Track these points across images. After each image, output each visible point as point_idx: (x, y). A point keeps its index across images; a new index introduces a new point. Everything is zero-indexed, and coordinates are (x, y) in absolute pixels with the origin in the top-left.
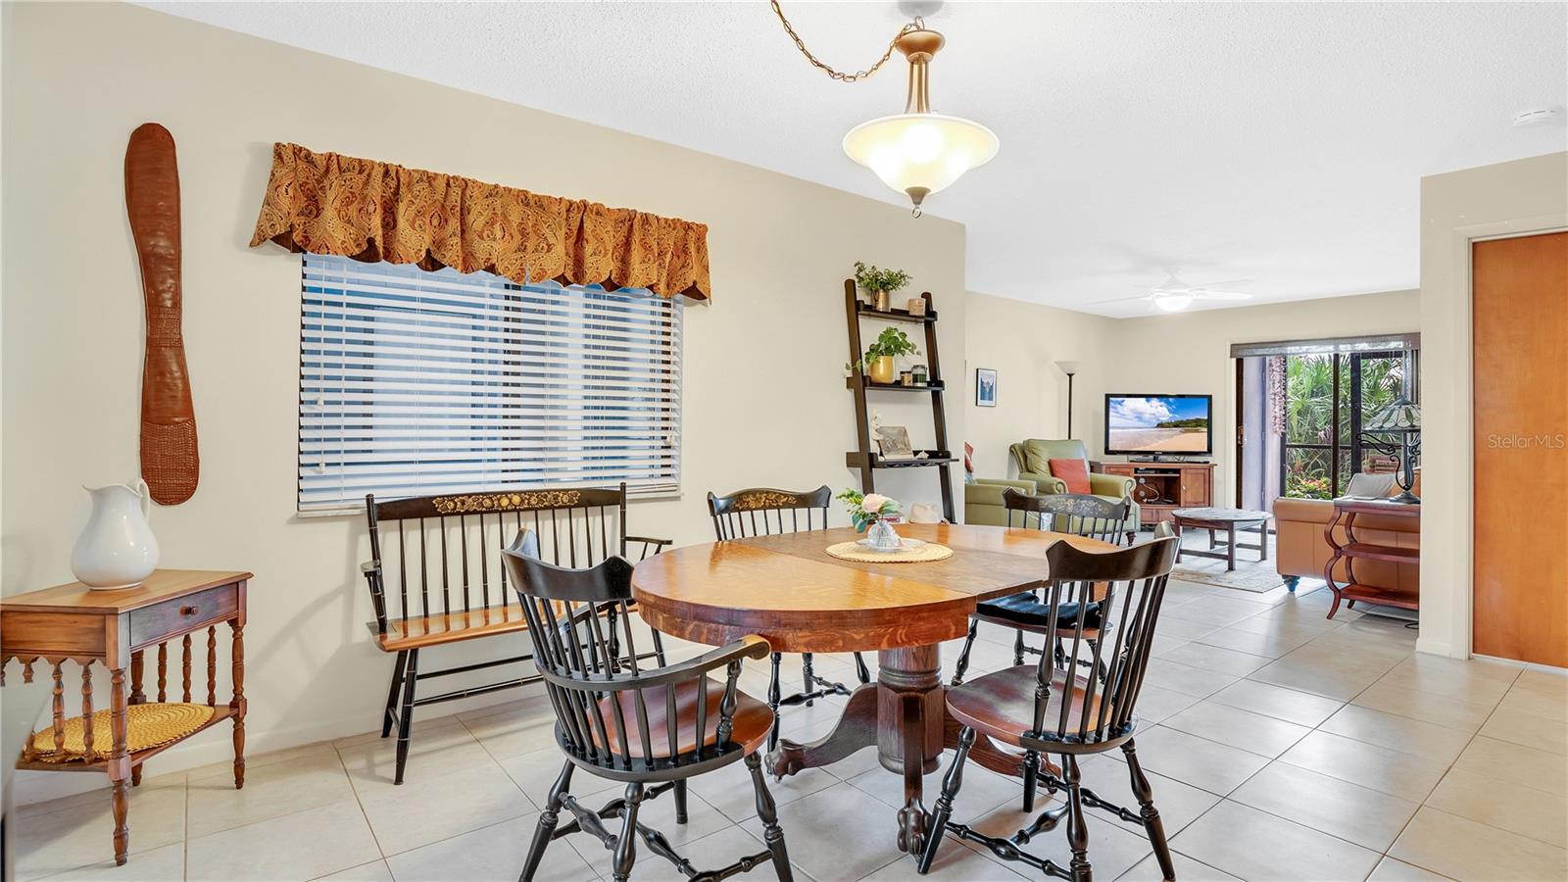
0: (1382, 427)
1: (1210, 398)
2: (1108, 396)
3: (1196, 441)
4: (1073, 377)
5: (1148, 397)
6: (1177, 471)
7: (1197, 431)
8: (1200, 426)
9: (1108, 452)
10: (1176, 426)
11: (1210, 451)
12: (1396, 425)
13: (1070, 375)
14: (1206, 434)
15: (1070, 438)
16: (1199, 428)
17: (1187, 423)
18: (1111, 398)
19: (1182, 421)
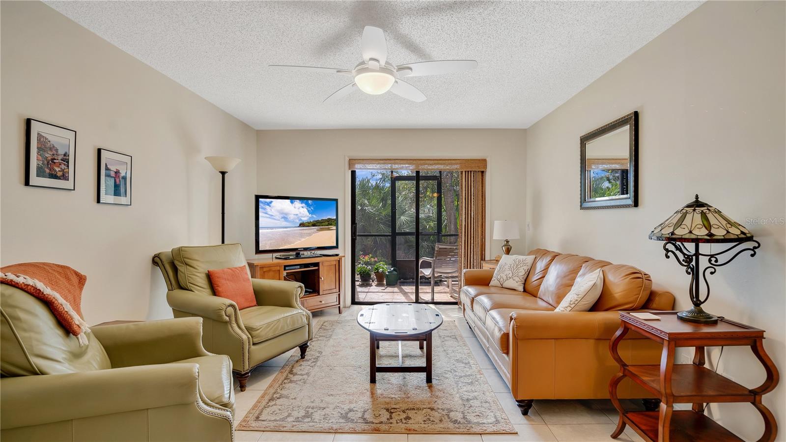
0: (673, 233)
1: (336, 200)
2: (258, 198)
3: (326, 237)
4: (226, 175)
5: (292, 199)
6: (317, 264)
7: (329, 229)
8: (331, 225)
9: (258, 251)
10: (314, 225)
11: (336, 247)
12: (691, 232)
13: (223, 173)
14: (335, 231)
15: (223, 242)
16: (330, 227)
17: (322, 223)
18: (260, 199)
19: (318, 220)
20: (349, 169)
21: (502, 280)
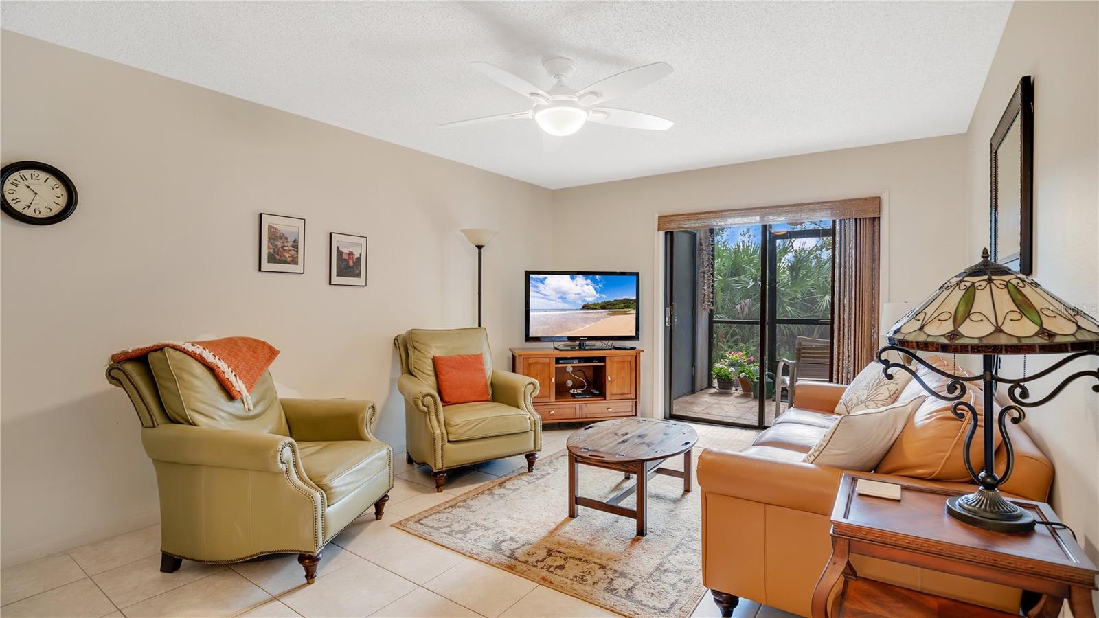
1: (637, 274)
2: (528, 273)
3: (622, 324)
4: (483, 249)
5: (573, 274)
6: (602, 359)
7: (625, 313)
8: (628, 307)
9: (528, 338)
10: (603, 307)
11: (636, 338)
13: (480, 247)
14: (635, 316)
15: (480, 325)
16: (626, 310)
17: (615, 304)
18: (531, 275)
19: (610, 301)
20: (659, 230)
21: (850, 404)
